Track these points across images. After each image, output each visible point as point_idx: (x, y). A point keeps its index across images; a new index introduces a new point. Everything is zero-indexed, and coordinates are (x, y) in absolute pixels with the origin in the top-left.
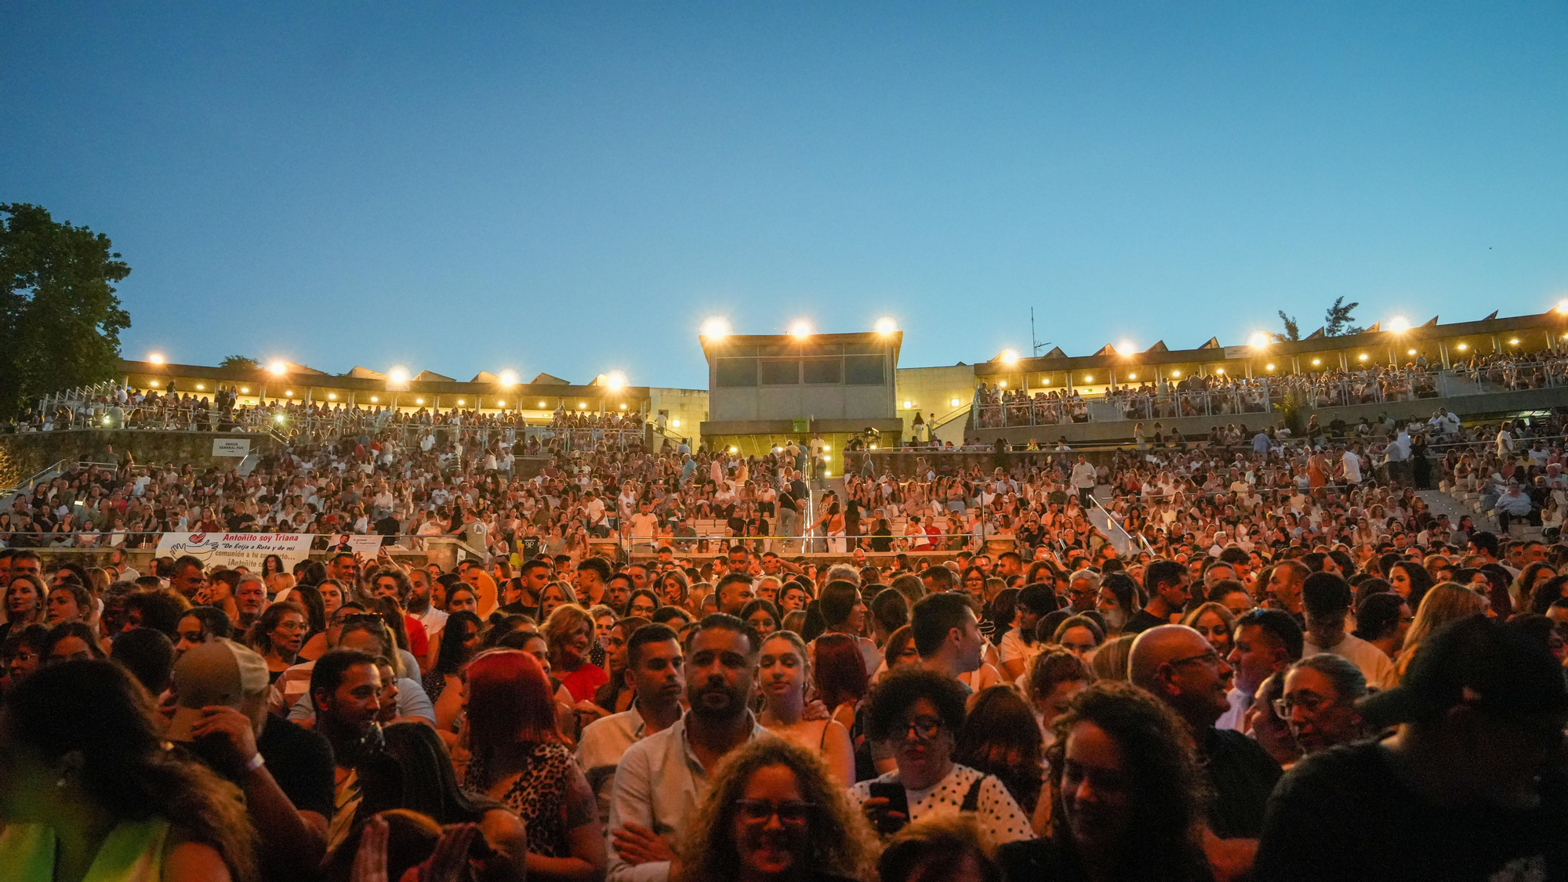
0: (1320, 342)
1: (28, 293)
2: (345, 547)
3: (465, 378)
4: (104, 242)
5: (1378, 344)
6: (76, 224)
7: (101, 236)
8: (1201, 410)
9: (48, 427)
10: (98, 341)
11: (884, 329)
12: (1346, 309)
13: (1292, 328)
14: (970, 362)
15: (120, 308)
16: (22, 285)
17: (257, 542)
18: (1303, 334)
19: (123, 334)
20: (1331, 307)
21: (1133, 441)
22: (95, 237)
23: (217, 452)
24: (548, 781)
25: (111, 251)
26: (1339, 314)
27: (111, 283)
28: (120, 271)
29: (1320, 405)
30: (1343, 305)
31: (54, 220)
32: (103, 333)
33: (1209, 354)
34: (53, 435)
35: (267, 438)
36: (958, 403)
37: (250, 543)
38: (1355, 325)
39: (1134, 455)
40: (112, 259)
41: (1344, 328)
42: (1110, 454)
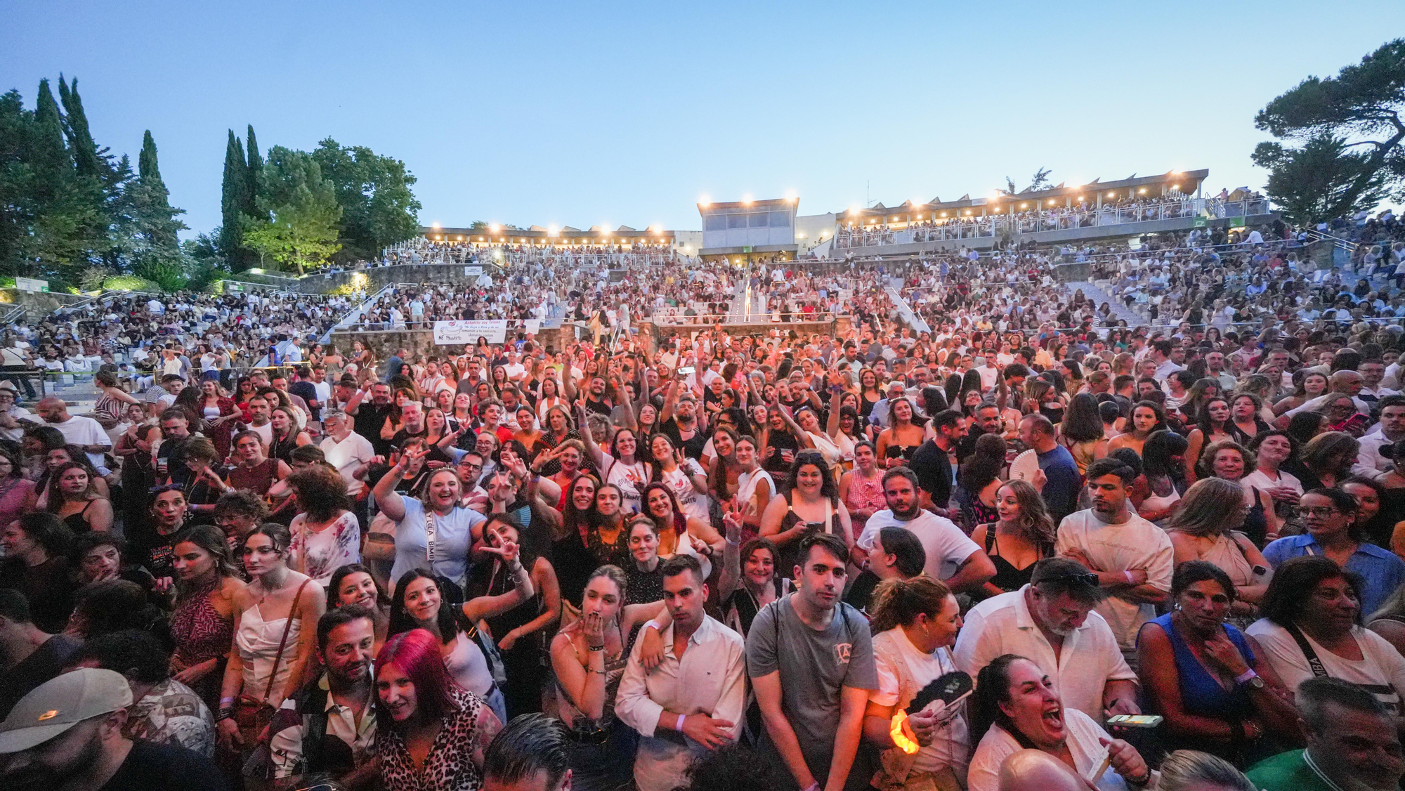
0: (1029, 195)
1: (370, 194)
2: (523, 327)
3: (585, 228)
4: (401, 165)
5: (1061, 195)
6: (386, 156)
7: (400, 162)
8: (956, 236)
9: (388, 264)
10: (408, 218)
11: (789, 197)
12: (1044, 174)
13: (1012, 186)
14: (834, 212)
15: (416, 199)
16: (367, 190)
17: (481, 325)
18: (1017, 191)
19: (419, 212)
20: (1036, 173)
21: (918, 254)
22: (397, 163)
23: (467, 274)
24: (461, 734)
25: (406, 169)
26: (1040, 177)
27: (408, 186)
28: (411, 180)
29: (1023, 231)
30: (1042, 172)
31: (375, 154)
32: (410, 213)
33: (964, 203)
34: (390, 268)
35: (490, 266)
36: (827, 234)
37: (477, 325)
38: (1048, 183)
39: (918, 262)
40: (407, 174)
41: (1042, 186)
42: (904, 262)
